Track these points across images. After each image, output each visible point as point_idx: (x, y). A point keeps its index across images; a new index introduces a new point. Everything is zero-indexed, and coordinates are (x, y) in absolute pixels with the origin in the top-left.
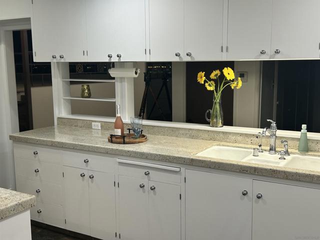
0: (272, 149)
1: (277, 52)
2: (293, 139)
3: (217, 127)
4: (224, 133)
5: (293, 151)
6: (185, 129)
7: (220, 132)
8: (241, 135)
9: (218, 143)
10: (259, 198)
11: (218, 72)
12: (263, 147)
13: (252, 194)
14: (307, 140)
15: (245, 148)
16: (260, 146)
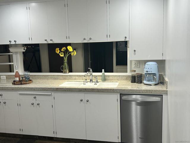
0: (91, 81)
1: (90, 39)
2: (99, 76)
3: (66, 73)
4: (70, 76)
5: (99, 81)
7: (68, 75)
8: (78, 76)
9: (68, 80)
10: (87, 101)
11: (65, 48)
12: (87, 81)
13: (85, 100)
14: (105, 76)
15: (80, 81)
16: (86, 80)
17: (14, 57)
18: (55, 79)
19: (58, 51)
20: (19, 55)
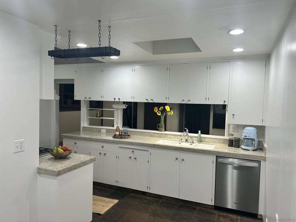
0: (186, 140)
1: (189, 100)
2: (195, 137)
3: (162, 131)
4: (165, 134)
5: (195, 142)
6: (148, 132)
7: (164, 134)
8: (173, 135)
9: (163, 139)
10: (183, 160)
11: (162, 107)
12: (183, 140)
13: (180, 159)
14: (201, 137)
15: (175, 141)
16: (181, 140)
17: (116, 113)
18: (151, 136)
19: (156, 110)
20: (120, 111)
